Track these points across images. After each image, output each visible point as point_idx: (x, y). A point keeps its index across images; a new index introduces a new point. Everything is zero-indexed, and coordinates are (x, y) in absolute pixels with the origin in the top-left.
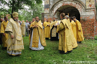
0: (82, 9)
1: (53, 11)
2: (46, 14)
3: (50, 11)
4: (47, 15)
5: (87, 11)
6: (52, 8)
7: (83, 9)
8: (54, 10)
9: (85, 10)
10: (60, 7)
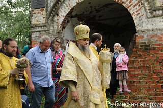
0: (143, 9)
1: (56, 18)
2: (36, 26)
3: (47, 18)
4: (40, 29)
5: (158, 16)
6: (54, 7)
7: (145, 10)
8: (60, 14)
9: (151, 13)
10: (78, 3)
